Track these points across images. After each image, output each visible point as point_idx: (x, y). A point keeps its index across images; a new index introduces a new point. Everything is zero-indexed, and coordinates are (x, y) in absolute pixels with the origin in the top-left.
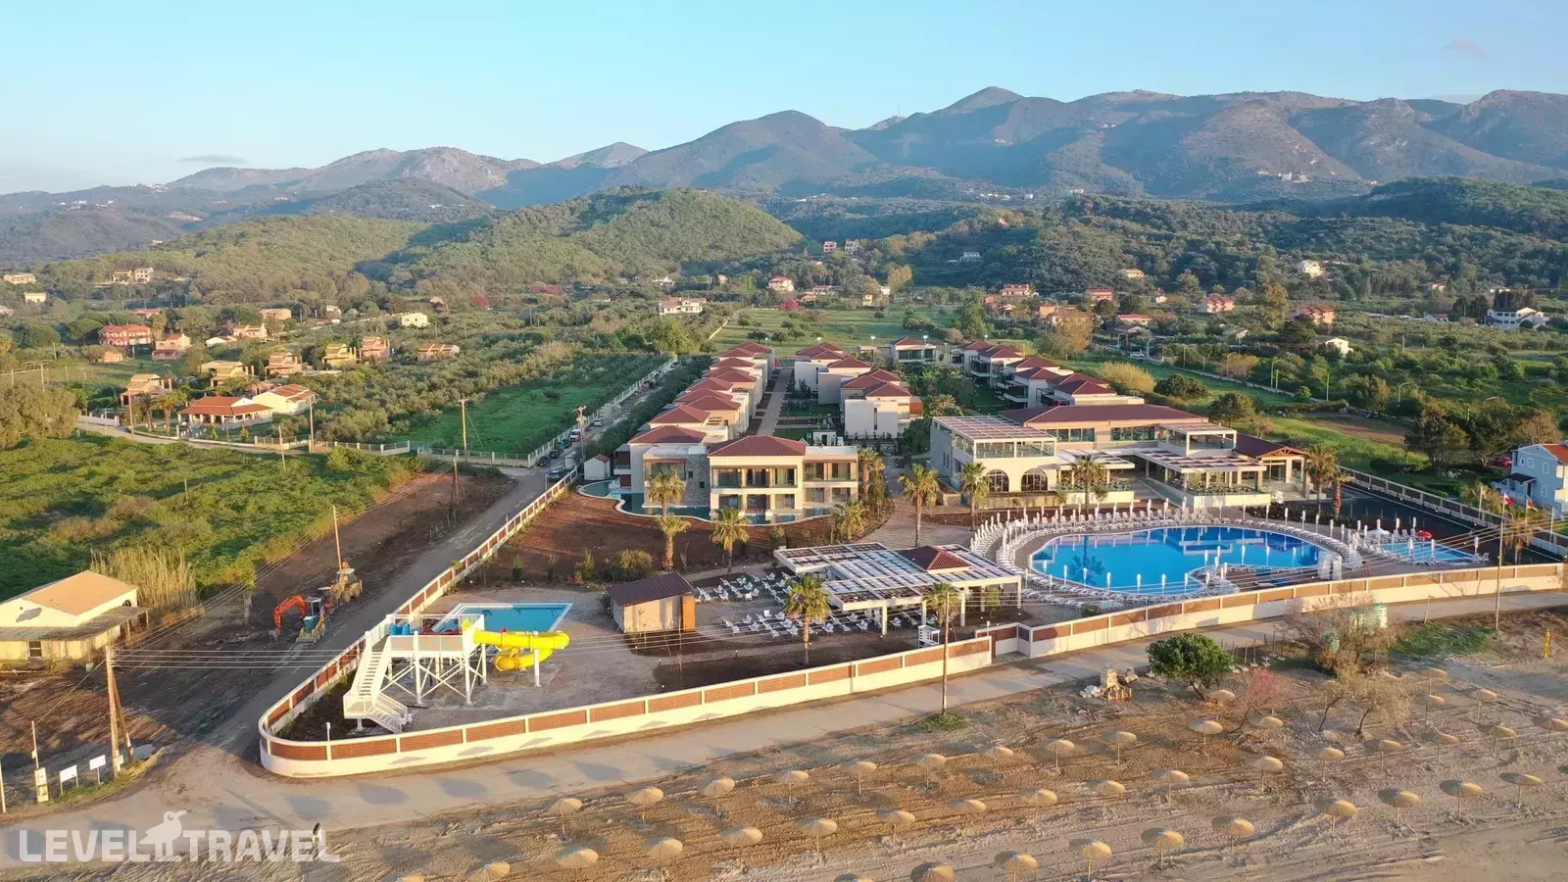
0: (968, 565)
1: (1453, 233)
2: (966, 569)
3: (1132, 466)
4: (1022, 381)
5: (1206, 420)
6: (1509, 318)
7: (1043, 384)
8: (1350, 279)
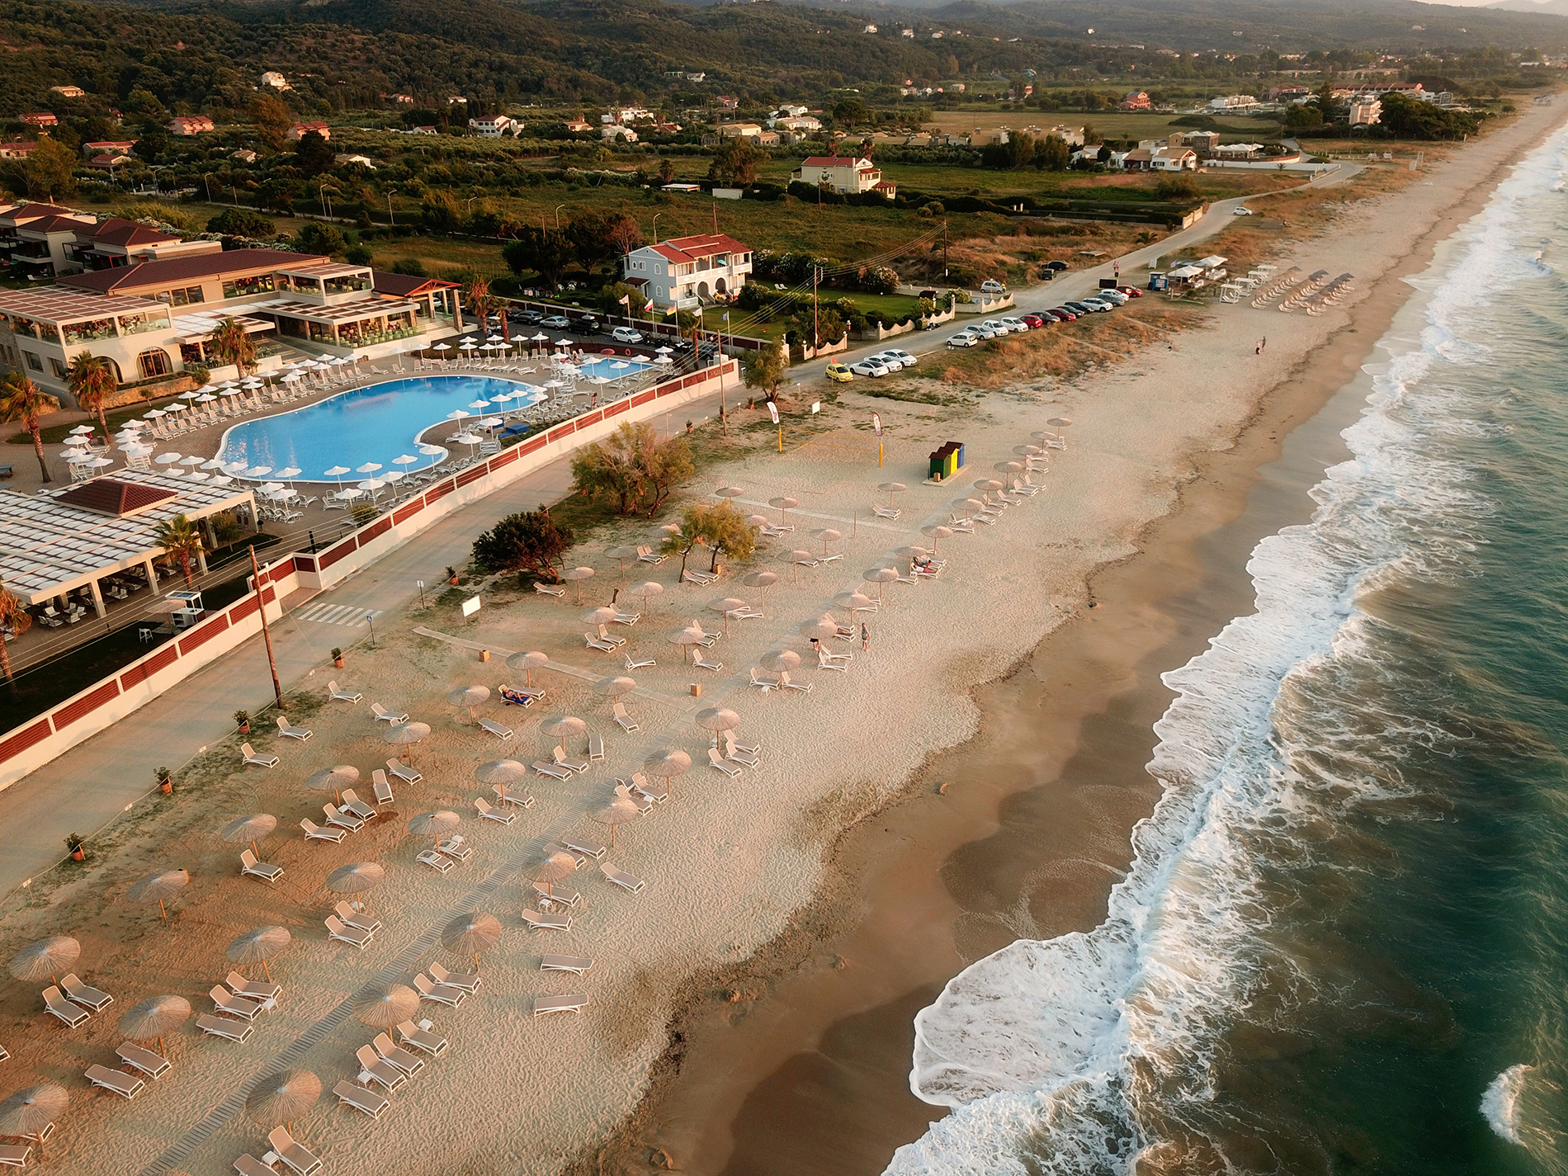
0: (174, 494)
1: (401, 41)
2: (172, 499)
3: (271, 325)
4: (36, 236)
5: (327, 260)
6: (490, 128)
7: (69, 236)
8: (318, 92)
